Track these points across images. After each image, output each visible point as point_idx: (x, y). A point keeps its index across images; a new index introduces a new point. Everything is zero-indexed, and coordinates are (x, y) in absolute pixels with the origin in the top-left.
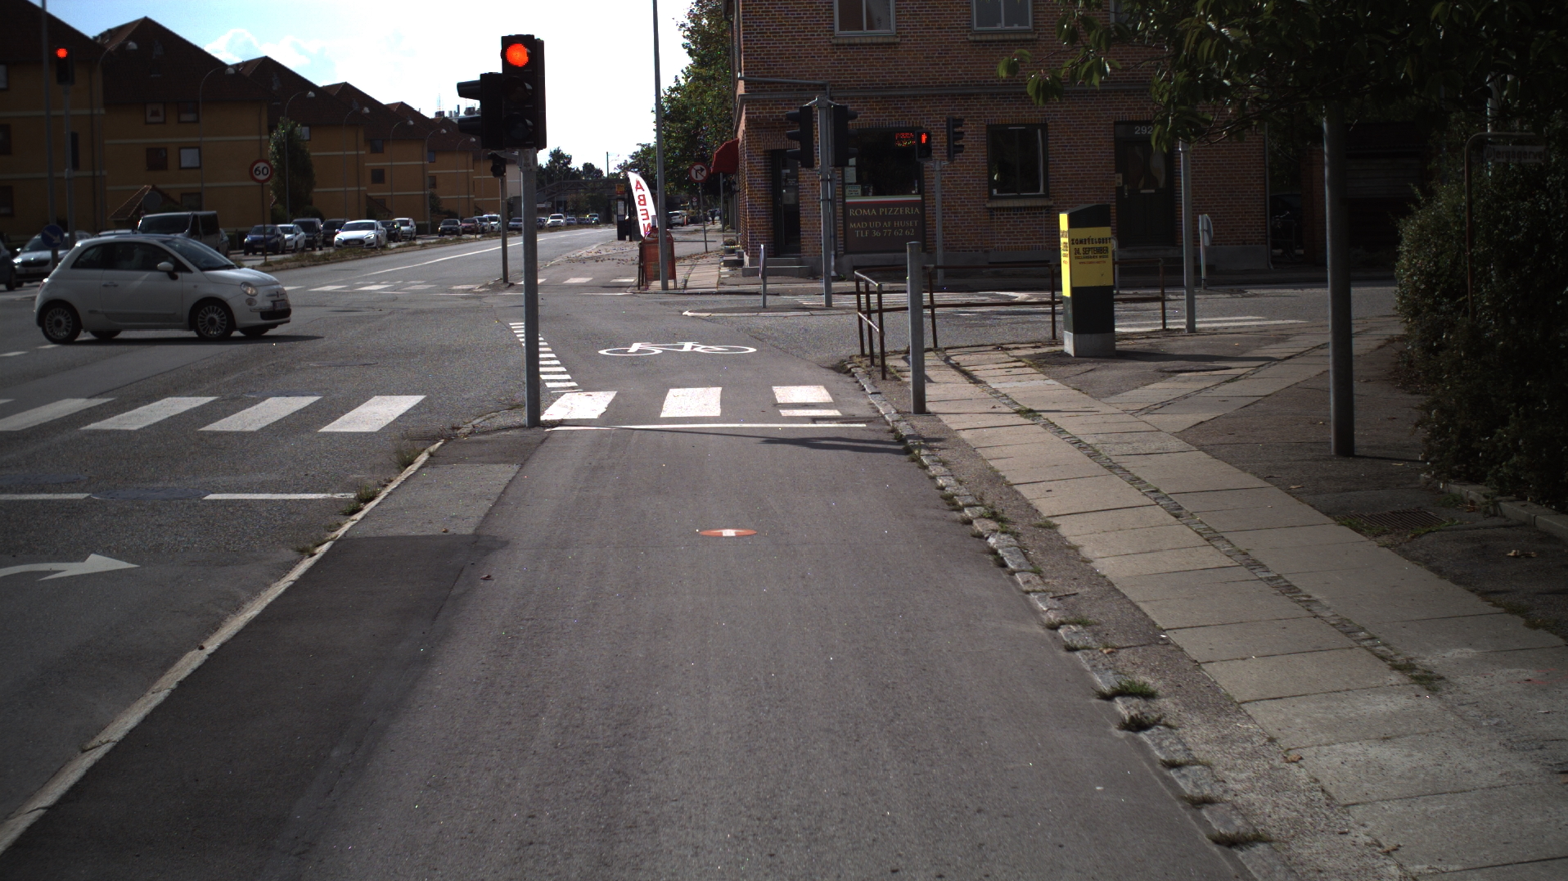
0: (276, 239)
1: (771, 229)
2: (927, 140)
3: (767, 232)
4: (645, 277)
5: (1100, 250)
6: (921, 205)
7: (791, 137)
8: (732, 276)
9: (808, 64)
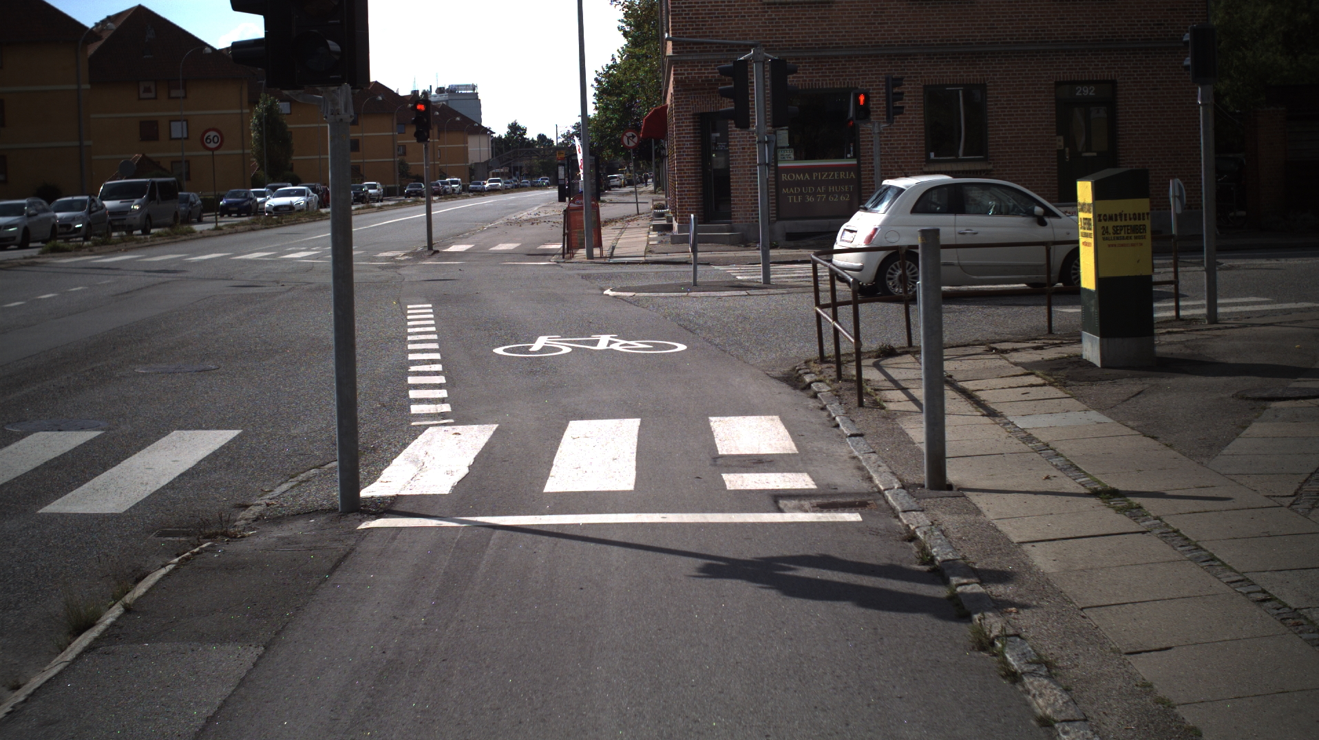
0: (249, 202)
1: (700, 194)
2: (865, 101)
3: (696, 198)
4: (570, 246)
5: (1135, 229)
6: (857, 169)
7: (724, 94)
8: (661, 242)
9: (738, 24)
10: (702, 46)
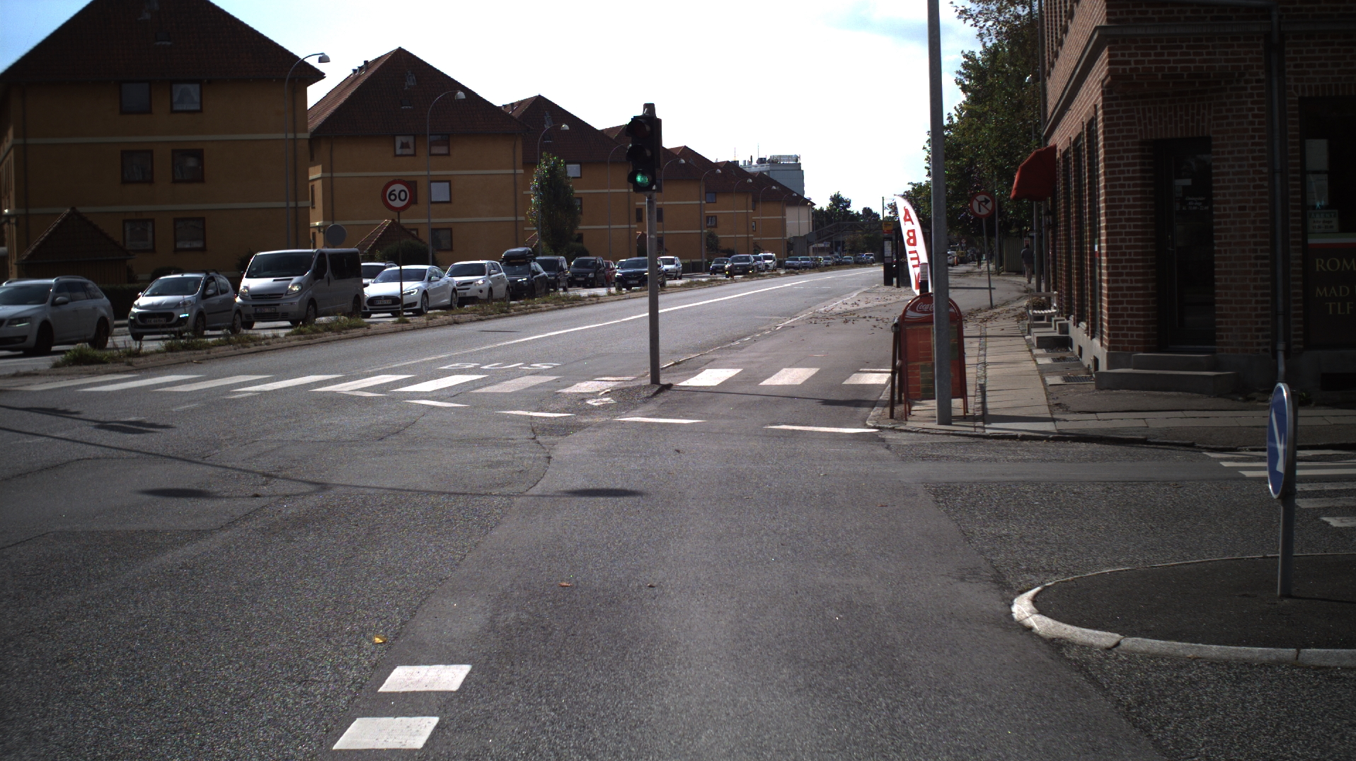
3: (1144, 302)
4: (906, 385)
8: (1068, 380)
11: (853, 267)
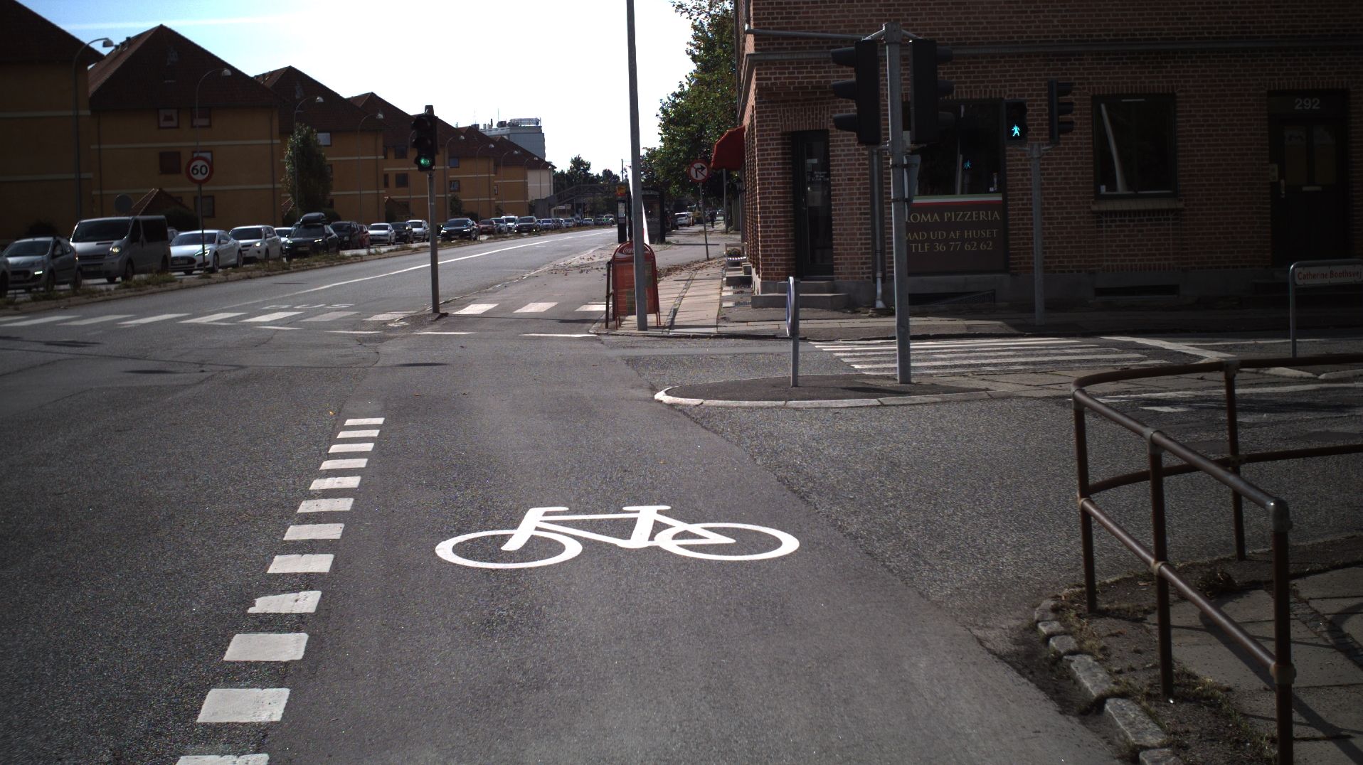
1: (791, 241)
3: (785, 246)
4: (616, 309)
6: (1003, 207)
9: (843, 11)
10: (794, 41)
11: (592, 228)
